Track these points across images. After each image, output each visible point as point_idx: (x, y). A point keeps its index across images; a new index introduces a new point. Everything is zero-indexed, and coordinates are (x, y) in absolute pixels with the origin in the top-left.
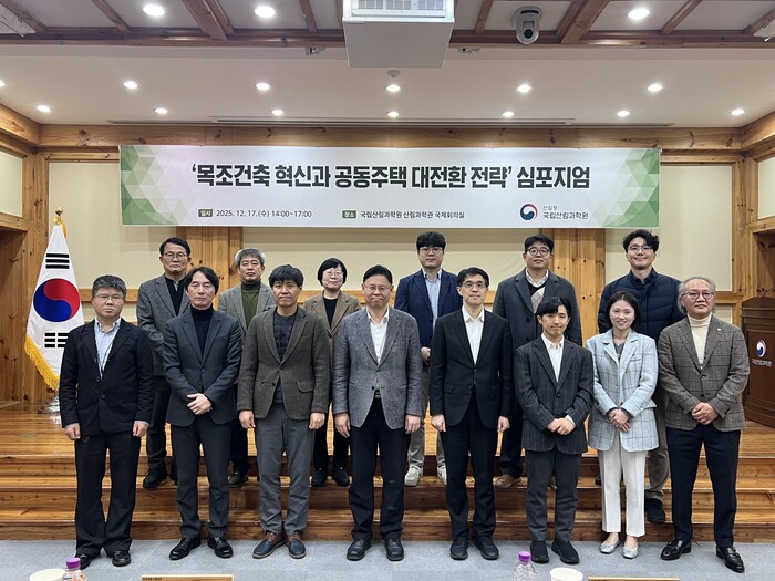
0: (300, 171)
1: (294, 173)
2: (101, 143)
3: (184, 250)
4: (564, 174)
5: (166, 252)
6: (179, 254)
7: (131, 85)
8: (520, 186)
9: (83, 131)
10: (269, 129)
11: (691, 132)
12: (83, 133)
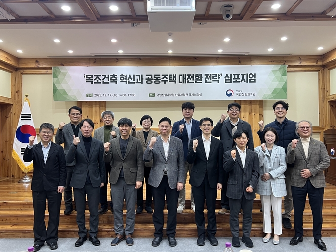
0: (130, 77)
1: (128, 78)
2: (44, 66)
3: (79, 112)
4: (245, 77)
5: (71, 113)
6: (77, 114)
7: (57, 41)
8: (226, 82)
9: (37, 61)
10: (117, 59)
11: (300, 58)
12: (37, 62)
